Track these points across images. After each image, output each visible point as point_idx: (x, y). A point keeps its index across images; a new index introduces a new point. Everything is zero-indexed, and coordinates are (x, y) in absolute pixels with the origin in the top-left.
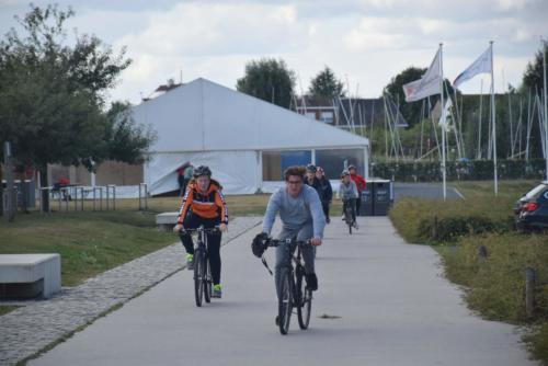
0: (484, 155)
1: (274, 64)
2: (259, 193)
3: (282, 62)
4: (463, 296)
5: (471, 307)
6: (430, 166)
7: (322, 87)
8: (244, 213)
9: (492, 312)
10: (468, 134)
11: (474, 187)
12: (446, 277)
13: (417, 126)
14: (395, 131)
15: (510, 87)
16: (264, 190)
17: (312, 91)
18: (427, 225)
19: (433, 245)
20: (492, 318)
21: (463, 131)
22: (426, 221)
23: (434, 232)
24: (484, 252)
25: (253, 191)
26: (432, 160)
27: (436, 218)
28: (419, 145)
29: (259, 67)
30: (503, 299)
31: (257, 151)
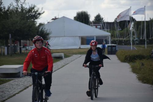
1: (85, 12)
2: (80, 48)
3: (87, 12)
4: (137, 77)
5: (139, 80)
6: (128, 41)
7: (97, 19)
8: (76, 54)
9: (145, 81)
10: (138, 32)
12: (132, 71)
13: (124, 30)
14: (118, 31)
15: (150, 19)
16: (81, 47)
17: (95, 20)
18: (127, 57)
19: (128, 63)
20: (145, 83)
21: (137, 31)
22: (126, 56)
23: (129, 59)
24: (143, 65)
25: (78, 48)
26: (128, 39)
27: (129, 55)
28: (124, 35)
29: (80, 13)
30: (148, 78)
31: (79, 37)
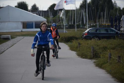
0: (71, 23)
1: (24, 2)
2: (22, 31)
3: (25, 2)
4: (76, 53)
5: (78, 56)
6: (59, 26)
7: (34, 8)
8: (19, 36)
9: (84, 57)
10: (67, 18)
11: (69, 30)
12: (70, 49)
13: (56, 17)
14: (51, 17)
15: (76, 8)
16: (23, 31)
17: (31, 9)
18: (63, 38)
19: (64, 43)
20: (84, 58)
21: (66, 18)
23: (64, 40)
25: (20, 31)
26: (60, 24)
28: (56, 21)
29: (20, 3)
30: (86, 54)
31: (21, 22)
